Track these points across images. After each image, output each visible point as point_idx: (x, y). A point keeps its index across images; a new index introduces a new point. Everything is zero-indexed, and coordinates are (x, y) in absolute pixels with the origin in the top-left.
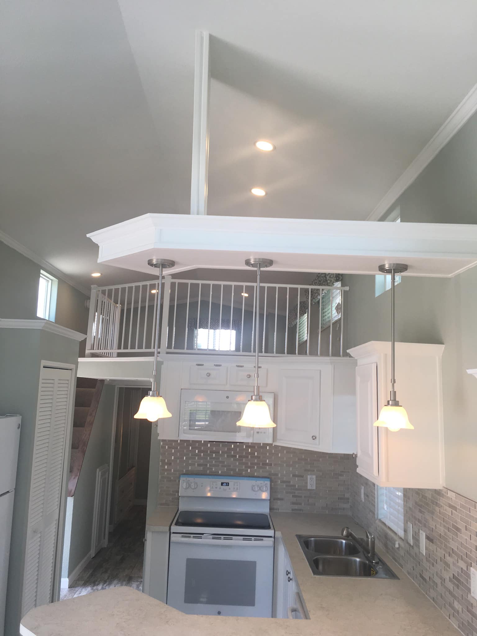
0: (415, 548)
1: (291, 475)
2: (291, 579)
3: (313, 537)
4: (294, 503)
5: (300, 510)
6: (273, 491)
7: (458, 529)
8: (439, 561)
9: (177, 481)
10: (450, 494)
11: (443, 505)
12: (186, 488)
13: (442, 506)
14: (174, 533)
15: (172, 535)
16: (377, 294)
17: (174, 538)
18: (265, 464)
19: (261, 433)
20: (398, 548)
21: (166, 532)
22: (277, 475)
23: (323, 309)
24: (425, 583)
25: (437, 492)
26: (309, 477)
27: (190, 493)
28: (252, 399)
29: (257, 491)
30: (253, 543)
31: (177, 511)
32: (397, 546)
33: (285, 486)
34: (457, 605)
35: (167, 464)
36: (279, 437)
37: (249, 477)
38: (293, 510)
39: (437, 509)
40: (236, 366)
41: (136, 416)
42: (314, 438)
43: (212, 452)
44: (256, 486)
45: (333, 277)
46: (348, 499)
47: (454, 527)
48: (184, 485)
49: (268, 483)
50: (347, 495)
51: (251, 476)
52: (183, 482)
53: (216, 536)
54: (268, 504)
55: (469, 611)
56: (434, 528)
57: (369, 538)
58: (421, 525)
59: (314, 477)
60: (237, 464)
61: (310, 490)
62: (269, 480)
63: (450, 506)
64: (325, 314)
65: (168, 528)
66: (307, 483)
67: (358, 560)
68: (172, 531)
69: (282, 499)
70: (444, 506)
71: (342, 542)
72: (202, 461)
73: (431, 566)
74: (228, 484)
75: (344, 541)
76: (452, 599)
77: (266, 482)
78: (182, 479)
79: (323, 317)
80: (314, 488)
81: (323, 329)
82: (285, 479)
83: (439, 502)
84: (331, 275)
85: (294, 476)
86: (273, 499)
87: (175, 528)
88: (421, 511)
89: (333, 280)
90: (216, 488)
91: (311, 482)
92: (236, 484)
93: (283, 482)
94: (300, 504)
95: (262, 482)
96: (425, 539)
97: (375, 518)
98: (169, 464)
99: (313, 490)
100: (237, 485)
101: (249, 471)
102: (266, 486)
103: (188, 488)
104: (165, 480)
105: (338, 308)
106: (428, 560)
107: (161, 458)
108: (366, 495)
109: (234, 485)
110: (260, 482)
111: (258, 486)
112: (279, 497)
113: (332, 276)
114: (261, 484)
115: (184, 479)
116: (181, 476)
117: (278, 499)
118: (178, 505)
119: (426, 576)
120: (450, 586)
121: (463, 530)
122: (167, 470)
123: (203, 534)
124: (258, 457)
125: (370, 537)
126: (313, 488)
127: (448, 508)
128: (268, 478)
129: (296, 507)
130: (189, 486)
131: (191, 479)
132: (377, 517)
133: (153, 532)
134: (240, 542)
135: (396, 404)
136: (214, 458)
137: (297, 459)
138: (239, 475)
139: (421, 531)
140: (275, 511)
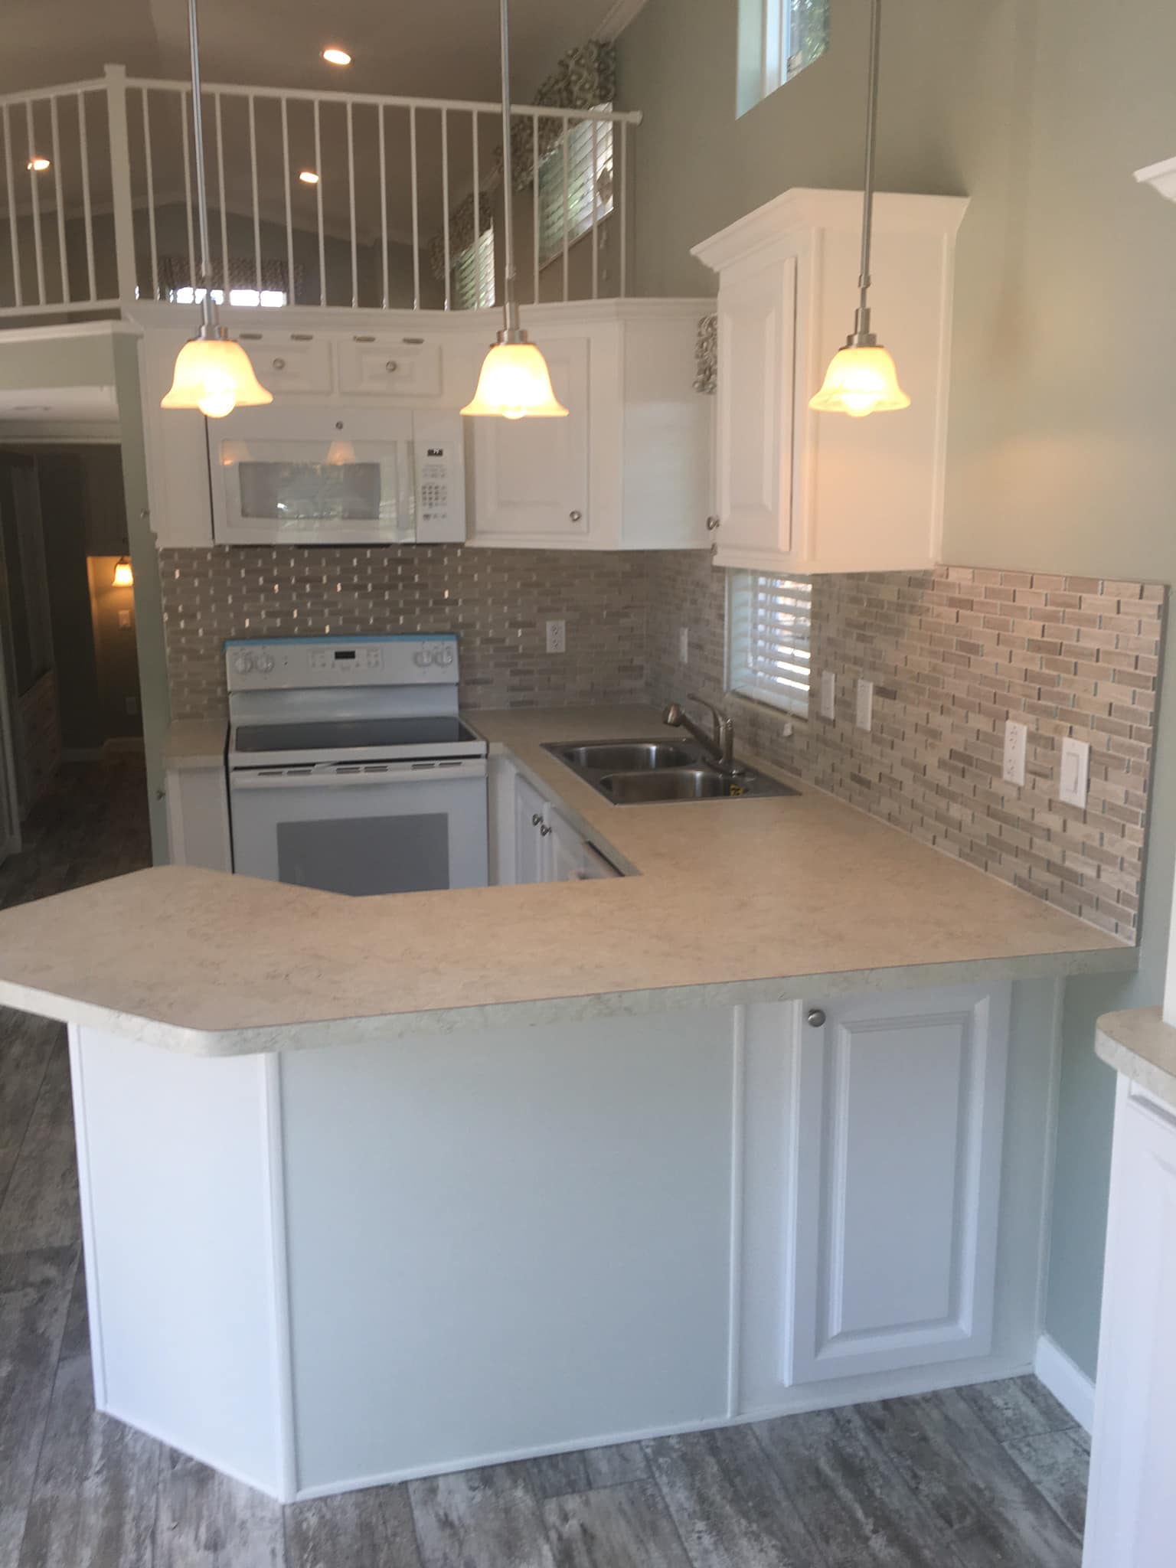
0: (840, 723)
1: (507, 624)
2: (549, 830)
3: (583, 746)
4: (513, 689)
5: (531, 702)
6: (465, 663)
7: (974, 649)
8: (910, 732)
9: (217, 658)
10: (954, 576)
11: (931, 606)
12: (245, 672)
13: (928, 610)
14: (236, 769)
15: (233, 775)
16: (741, 110)
17: (239, 779)
18: (440, 602)
19: (435, 516)
20: (790, 737)
21: (215, 769)
22: (472, 625)
23: (544, 205)
24: (866, 790)
25: (918, 581)
26: (549, 625)
27: (255, 682)
28: (500, 340)
29: (428, 665)
30: (437, 771)
31: (226, 728)
32: (787, 732)
33: (491, 652)
34: (956, 811)
35: (182, 616)
36: (481, 523)
37: (403, 634)
38: (512, 704)
39: (914, 620)
40: (355, 338)
41: (168, 402)
42: (576, 517)
43: (302, 581)
44: (425, 655)
45: (591, 87)
46: (641, 668)
47: (962, 646)
48: (240, 664)
49: (452, 644)
50: (638, 661)
51: (408, 633)
52: (236, 659)
53: (344, 765)
54: (453, 693)
55: (990, 813)
56: (901, 665)
57: (720, 727)
58: (861, 669)
59: (562, 624)
60: (371, 605)
61: (552, 655)
62: (454, 637)
63: (953, 603)
64: (550, 220)
65: (221, 758)
66: (545, 640)
67: (698, 774)
68: (232, 764)
69: (485, 682)
70: (936, 607)
71: (649, 751)
72: (277, 605)
73: (888, 750)
74: (350, 655)
75: (653, 748)
76: (942, 803)
77: (447, 644)
78: (230, 651)
79: (545, 228)
80: (562, 649)
81: (545, 265)
82: (491, 633)
83: (919, 603)
84: (585, 84)
85: (514, 625)
86: (466, 683)
87: (237, 758)
88: (862, 638)
89: (589, 96)
90: (324, 665)
91: (555, 636)
92: (373, 654)
93: (487, 641)
94: (531, 689)
95: (435, 644)
96: (874, 694)
97: (721, 689)
98: (190, 616)
99: (561, 654)
100: (376, 656)
101: (401, 622)
102: (449, 654)
103: (249, 671)
104: (184, 658)
105: (604, 186)
106: (875, 740)
107: (164, 601)
108: (696, 646)
109: (368, 655)
110: (431, 645)
111: (429, 653)
112: (479, 676)
113: (587, 86)
114: (436, 648)
115: (237, 649)
116: (228, 643)
117: (475, 682)
118: (228, 715)
119: (871, 775)
120: (942, 778)
121: (989, 645)
122: (184, 632)
123: (313, 765)
124: (421, 586)
125: (722, 723)
126: (559, 651)
127: (946, 608)
128: (450, 633)
129: (521, 696)
130: (252, 666)
131: (257, 650)
132: (728, 686)
133: (181, 772)
134: (406, 773)
135: (869, 341)
136: (309, 595)
137: (518, 585)
138: (377, 632)
139: (860, 682)
140: (473, 709)
